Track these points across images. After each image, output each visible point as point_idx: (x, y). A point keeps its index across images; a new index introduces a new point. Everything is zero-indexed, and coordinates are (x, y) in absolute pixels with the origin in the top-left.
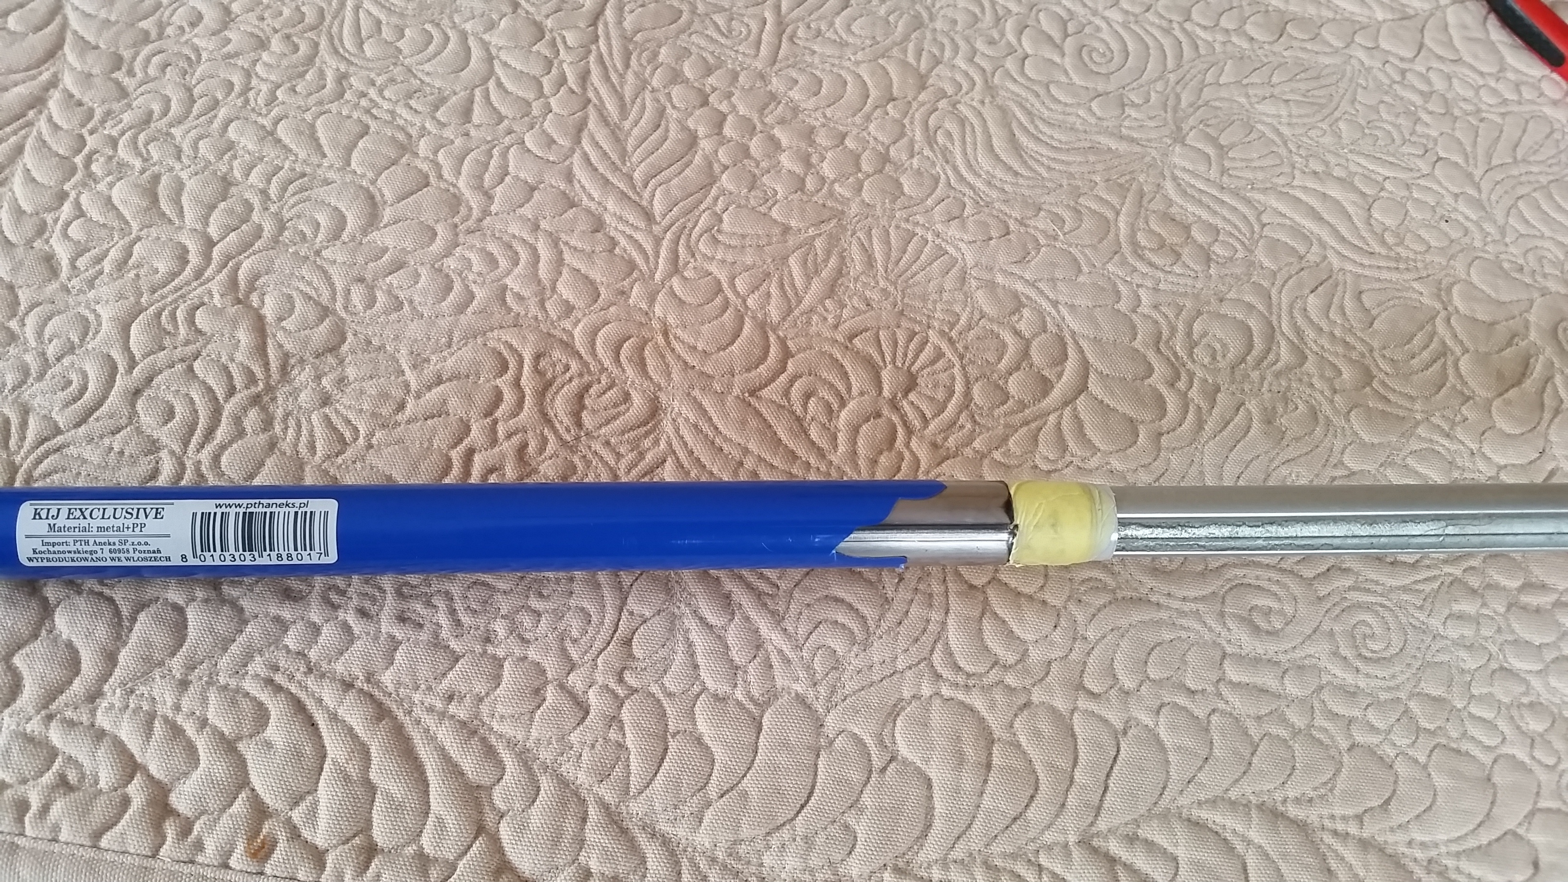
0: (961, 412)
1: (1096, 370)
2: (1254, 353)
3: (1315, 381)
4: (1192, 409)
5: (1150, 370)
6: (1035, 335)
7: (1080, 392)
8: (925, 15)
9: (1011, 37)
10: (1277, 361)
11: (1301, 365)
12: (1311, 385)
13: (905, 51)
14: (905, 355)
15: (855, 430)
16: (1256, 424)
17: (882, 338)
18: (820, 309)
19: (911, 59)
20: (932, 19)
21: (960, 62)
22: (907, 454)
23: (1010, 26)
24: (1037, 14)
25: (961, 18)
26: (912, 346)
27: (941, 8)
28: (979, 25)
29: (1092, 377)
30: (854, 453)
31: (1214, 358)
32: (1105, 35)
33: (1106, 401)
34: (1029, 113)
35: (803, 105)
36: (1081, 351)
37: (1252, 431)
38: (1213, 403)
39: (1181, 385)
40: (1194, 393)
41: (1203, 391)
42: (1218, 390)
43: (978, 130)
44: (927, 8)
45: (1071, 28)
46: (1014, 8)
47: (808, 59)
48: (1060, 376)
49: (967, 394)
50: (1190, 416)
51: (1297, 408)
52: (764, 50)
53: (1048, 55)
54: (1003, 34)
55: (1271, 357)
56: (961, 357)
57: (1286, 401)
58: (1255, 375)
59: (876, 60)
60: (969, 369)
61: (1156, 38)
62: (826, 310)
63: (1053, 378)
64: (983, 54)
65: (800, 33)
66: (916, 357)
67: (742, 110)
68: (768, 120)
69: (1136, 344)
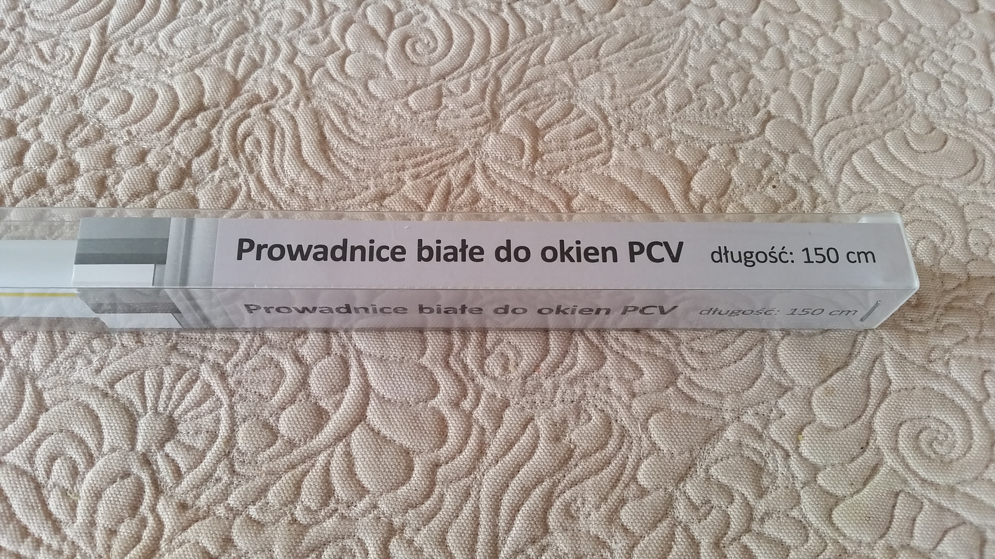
0: (219, 461)
1: (377, 395)
2: (549, 359)
3: (613, 384)
4: (475, 431)
5: (435, 389)
6: (317, 360)
7: (356, 423)
8: (251, 21)
9: (334, 34)
10: (574, 365)
11: (599, 368)
12: (609, 390)
13: (223, 59)
14: (169, 398)
15: (98, 495)
16: (542, 443)
17: (147, 379)
18: (87, 351)
19: (229, 67)
20: (258, 21)
21: (280, 65)
22: (151, 521)
23: (335, 24)
24: (365, 8)
25: (286, 21)
26: (179, 386)
27: (269, 10)
28: (304, 25)
29: (373, 404)
30: (93, 523)
31: (505, 369)
32: (432, 23)
33: (384, 432)
34: (343, 113)
35: (110, 124)
36: (364, 374)
37: (539, 452)
38: (498, 421)
39: (466, 405)
40: (479, 413)
41: (489, 410)
42: (506, 405)
43: (288, 134)
44: (254, 13)
45: (397, 19)
46: (342, 5)
47: (124, 76)
48: (338, 405)
49: (231, 440)
50: (472, 441)
51: (590, 419)
52: (82, 73)
53: (370, 51)
54: (327, 33)
55: (568, 360)
56: (231, 394)
57: (578, 411)
58: (548, 384)
59: (192, 69)
60: (238, 408)
61: (482, 23)
62: (93, 352)
63: (329, 408)
64: (304, 55)
65: (122, 51)
66: (182, 397)
67: (47, 137)
68: (70, 144)
69: (424, 361)
